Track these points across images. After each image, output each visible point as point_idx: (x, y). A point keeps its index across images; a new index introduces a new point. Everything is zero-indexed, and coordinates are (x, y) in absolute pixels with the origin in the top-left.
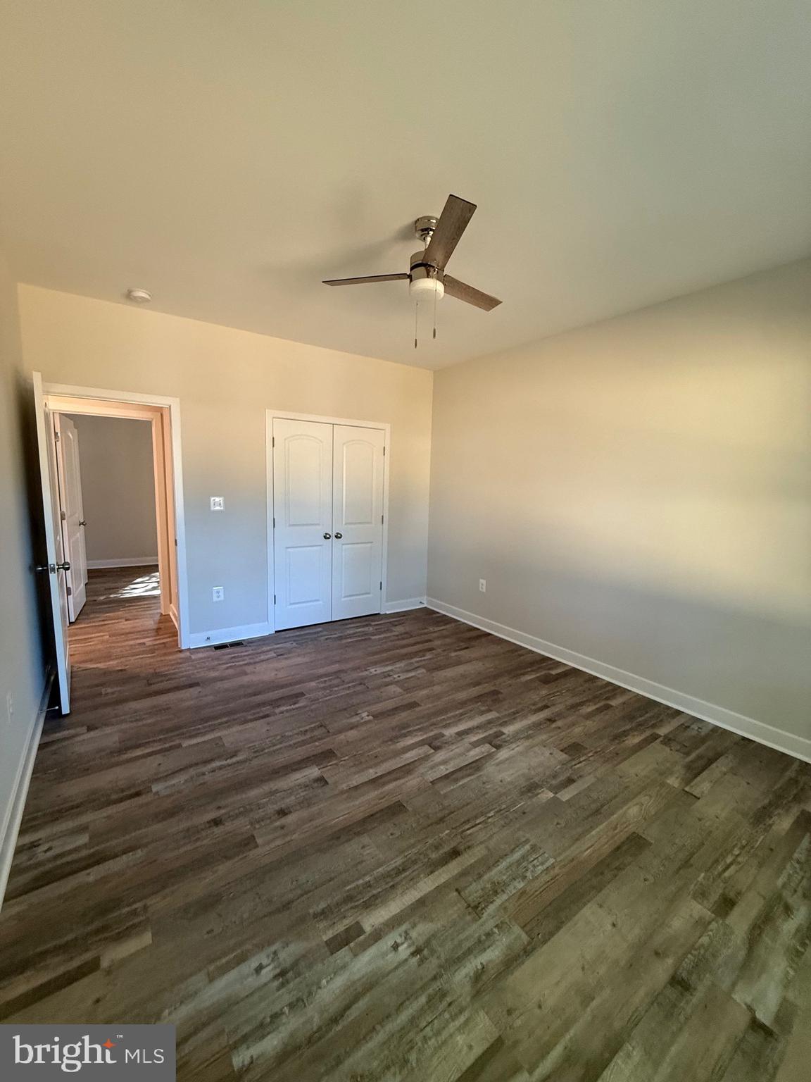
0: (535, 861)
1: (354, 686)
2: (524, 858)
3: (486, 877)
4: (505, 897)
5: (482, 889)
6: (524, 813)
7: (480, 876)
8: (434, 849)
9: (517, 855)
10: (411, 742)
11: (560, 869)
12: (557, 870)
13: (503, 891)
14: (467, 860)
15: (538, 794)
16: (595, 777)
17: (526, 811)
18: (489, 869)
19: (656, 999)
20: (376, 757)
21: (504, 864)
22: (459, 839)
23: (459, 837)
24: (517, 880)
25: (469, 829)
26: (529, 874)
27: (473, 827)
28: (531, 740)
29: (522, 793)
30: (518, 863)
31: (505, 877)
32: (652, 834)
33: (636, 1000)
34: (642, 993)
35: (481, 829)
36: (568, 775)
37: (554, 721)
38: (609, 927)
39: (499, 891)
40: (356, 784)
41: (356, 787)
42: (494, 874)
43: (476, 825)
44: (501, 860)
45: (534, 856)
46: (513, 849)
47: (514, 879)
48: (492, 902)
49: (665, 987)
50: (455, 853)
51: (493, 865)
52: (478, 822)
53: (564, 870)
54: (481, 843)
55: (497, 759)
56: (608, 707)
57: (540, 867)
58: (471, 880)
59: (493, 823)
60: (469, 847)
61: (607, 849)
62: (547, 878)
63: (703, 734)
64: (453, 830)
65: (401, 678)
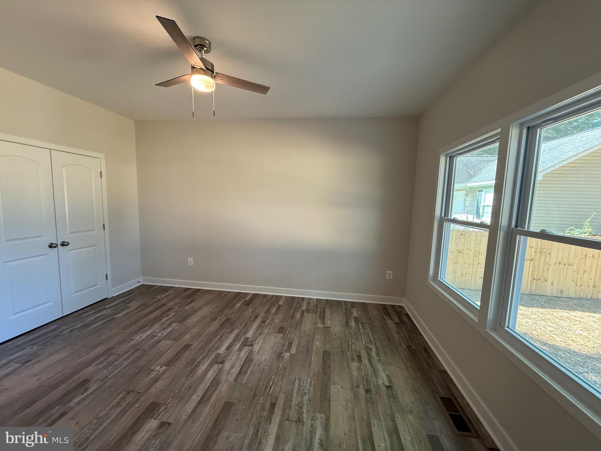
0: (304, 384)
1: (132, 354)
2: (299, 386)
3: (293, 405)
4: (305, 406)
5: (296, 411)
6: (285, 368)
7: (290, 406)
8: (262, 411)
9: (296, 387)
10: (204, 367)
11: (313, 381)
12: (313, 382)
13: (302, 405)
14: (280, 404)
15: (284, 357)
16: (297, 337)
17: (285, 366)
18: (291, 400)
19: (367, 401)
20: (190, 388)
21: (295, 394)
22: (269, 398)
23: (269, 397)
24: (304, 396)
25: (270, 390)
26: (306, 391)
27: (271, 388)
28: (262, 335)
29: (278, 360)
30: (299, 389)
31: (299, 399)
32: (328, 348)
33: (364, 406)
34: (363, 402)
35: (275, 387)
36: (288, 342)
37: (265, 322)
38: (341, 389)
39: (302, 406)
40: (191, 411)
41: (193, 412)
42: (294, 401)
43: (271, 387)
44: (292, 394)
45: (302, 383)
46: (293, 385)
47: (303, 397)
48: (303, 413)
49: (366, 396)
50: (273, 405)
51: (291, 398)
52: (271, 384)
53: (315, 380)
54: (280, 393)
55: (255, 351)
56: (280, 306)
57: (307, 385)
58: (288, 411)
59: (277, 381)
60: (276, 398)
61: (321, 362)
62: (312, 387)
63: (315, 303)
64: (264, 396)
65: (165, 334)
